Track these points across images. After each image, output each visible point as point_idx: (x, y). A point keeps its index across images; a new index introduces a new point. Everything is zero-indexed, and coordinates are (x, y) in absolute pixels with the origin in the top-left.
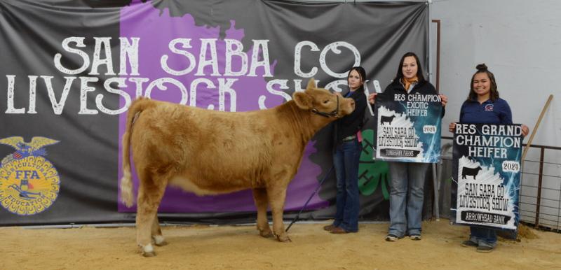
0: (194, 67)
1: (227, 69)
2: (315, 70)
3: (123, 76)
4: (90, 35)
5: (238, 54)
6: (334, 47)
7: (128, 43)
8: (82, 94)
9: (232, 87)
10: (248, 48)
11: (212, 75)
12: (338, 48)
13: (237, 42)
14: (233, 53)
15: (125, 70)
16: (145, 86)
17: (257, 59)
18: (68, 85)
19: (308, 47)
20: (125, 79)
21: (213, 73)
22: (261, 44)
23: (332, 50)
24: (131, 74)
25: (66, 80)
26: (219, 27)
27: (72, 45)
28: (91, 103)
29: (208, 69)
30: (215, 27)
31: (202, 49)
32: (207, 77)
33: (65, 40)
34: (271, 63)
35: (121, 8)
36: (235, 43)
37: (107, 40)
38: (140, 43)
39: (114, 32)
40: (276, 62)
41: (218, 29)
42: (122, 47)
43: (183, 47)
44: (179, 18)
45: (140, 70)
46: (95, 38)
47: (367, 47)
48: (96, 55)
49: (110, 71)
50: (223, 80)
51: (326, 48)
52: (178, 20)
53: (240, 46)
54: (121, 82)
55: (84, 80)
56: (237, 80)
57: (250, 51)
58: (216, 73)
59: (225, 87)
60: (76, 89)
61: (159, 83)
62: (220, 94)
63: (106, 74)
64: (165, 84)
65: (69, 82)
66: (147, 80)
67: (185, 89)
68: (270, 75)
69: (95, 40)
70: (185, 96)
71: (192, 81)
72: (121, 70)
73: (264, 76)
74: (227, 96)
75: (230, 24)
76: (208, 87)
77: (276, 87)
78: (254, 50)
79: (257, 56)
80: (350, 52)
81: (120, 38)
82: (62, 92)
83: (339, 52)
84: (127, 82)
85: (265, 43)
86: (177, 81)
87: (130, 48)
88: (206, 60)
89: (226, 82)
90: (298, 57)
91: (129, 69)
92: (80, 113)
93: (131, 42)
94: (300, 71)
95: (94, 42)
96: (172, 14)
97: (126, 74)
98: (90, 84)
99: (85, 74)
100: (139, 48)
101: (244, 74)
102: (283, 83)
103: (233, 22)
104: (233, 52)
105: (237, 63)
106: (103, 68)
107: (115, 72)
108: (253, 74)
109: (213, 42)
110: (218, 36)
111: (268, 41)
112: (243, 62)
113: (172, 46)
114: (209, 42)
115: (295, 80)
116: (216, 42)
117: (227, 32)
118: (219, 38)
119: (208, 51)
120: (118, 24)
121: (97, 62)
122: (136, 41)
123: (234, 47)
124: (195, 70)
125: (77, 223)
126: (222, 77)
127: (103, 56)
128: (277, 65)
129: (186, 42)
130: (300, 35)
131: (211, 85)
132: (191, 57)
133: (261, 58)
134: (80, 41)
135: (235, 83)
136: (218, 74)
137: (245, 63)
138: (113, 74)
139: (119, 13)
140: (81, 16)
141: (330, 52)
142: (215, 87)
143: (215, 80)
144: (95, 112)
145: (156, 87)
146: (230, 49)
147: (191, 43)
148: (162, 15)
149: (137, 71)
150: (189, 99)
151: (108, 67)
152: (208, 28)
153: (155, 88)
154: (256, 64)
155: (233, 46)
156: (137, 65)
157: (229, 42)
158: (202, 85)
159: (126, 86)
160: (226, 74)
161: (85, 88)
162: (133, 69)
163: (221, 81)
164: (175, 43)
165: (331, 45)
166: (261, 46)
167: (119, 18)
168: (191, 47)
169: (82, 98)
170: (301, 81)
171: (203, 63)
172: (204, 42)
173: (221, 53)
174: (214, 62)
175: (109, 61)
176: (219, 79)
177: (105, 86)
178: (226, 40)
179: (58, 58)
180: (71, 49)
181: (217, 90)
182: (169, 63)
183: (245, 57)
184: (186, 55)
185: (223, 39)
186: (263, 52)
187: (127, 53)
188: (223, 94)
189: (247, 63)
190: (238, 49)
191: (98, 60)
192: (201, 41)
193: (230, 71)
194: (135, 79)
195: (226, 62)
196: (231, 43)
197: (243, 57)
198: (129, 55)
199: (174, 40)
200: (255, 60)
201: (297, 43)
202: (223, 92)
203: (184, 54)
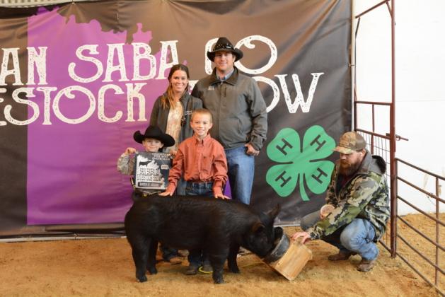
0: (101, 74)
1: (134, 74)
3: (31, 86)
5: (146, 57)
6: (247, 42)
7: (36, 53)
9: (139, 92)
10: (156, 50)
11: (120, 80)
12: (252, 42)
13: (145, 45)
14: (141, 56)
15: (33, 79)
16: (53, 95)
17: (165, 61)
20: (32, 89)
21: (120, 78)
22: (170, 46)
23: (246, 45)
24: (39, 84)
26: (126, 32)
29: (116, 75)
30: (121, 32)
31: (109, 55)
32: (115, 82)
35: (28, 18)
36: (142, 46)
37: (15, 51)
38: (48, 52)
40: (185, 62)
41: (125, 34)
42: (30, 57)
43: (90, 53)
44: (85, 24)
45: (48, 79)
46: (3, 49)
48: (4, 66)
49: (18, 82)
50: (131, 85)
51: (238, 43)
52: (85, 26)
53: (148, 49)
54: (29, 92)
56: (146, 84)
57: (158, 54)
58: (124, 78)
59: (133, 92)
61: (67, 92)
62: (128, 99)
63: (14, 84)
64: (72, 92)
66: (55, 89)
67: (93, 97)
69: (3, 51)
70: (93, 103)
71: (100, 88)
72: (29, 79)
74: (136, 100)
75: (137, 27)
76: (116, 93)
78: (162, 52)
79: (165, 58)
81: (28, 48)
83: (252, 46)
84: (35, 92)
85: (173, 44)
86: (86, 89)
87: (38, 58)
88: (114, 65)
89: (134, 86)
91: (37, 79)
93: (38, 52)
95: (2, 54)
96: (78, 21)
97: (34, 84)
100: (47, 56)
101: (152, 77)
103: (140, 25)
104: (140, 55)
105: (145, 66)
107: (23, 82)
108: (162, 76)
109: (120, 47)
110: (125, 40)
111: (177, 41)
112: (151, 65)
113: (79, 53)
114: (116, 47)
116: (123, 46)
117: (134, 36)
118: (126, 43)
119: (116, 56)
120: (25, 34)
121: (5, 73)
122: (43, 50)
123: (142, 51)
124: (103, 77)
126: (130, 82)
127: (10, 67)
129: (93, 49)
131: (119, 91)
132: (99, 64)
133: (170, 60)
135: (143, 87)
136: (126, 80)
137: (153, 66)
138: (21, 84)
139: (27, 23)
141: (243, 47)
142: (123, 93)
143: (123, 86)
144: (4, 123)
145: (64, 95)
146: (138, 53)
147: (98, 49)
148: (69, 22)
149: (45, 79)
150: (97, 106)
151: (16, 77)
152: (115, 33)
153: (64, 97)
154: (164, 66)
155: (141, 49)
156: (45, 75)
157: (136, 46)
158: (110, 93)
159: (34, 96)
160: (134, 79)
162: (40, 78)
163: (129, 86)
164: (82, 50)
165: (243, 40)
166: (169, 48)
167: (27, 28)
168: (98, 53)
171: (111, 68)
173: (129, 57)
174: (122, 68)
175: (17, 72)
176: (127, 85)
177: (13, 96)
178: (133, 44)
181: (125, 95)
182: (77, 71)
183: (153, 60)
184: (93, 62)
185: (130, 44)
186: (171, 53)
187: (35, 62)
188: (132, 99)
189: (155, 66)
190: (146, 52)
191: (6, 70)
192: (108, 47)
193: (138, 75)
194: (43, 88)
195: (133, 66)
196: (138, 47)
197: (151, 60)
198: (37, 66)
199: (81, 47)
200: (163, 62)
201: (207, 42)
202: (132, 97)
203: (91, 61)
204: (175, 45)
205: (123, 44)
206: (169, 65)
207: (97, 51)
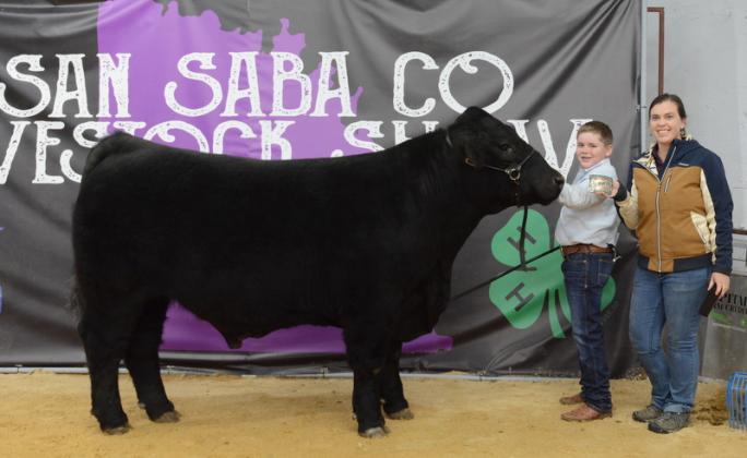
0: (219, 102)
1: (275, 104)
2: (430, 104)
3: (104, 119)
4: (50, 50)
5: (294, 77)
6: (464, 62)
7: (112, 64)
8: (39, 150)
9: (283, 136)
10: (312, 67)
12: (473, 63)
13: (292, 57)
14: (286, 76)
15: (108, 107)
17: (327, 86)
18: (17, 136)
19: (419, 63)
20: (107, 124)
21: (250, 111)
22: (335, 60)
23: (462, 66)
24: (117, 116)
25: (13, 127)
26: (260, 31)
27: (23, 68)
28: (53, 166)
29: (243, 105)
30: (254, 32)
31: (232, 70)
32: (242, 118)
33: (11, 61)
34: (352, 93)
35: (99, 4)
36: (288, 58)
37: (77, 59)
38: (131, 62)
39: (87, 45)
40: (360, 90)
41: (258, 36)
42: (102, 70)
43: (202, 67)
44: (194, 17)
45: (131, 109)
46: (58, 56)
47: (526, 60)
48: (61, 84)
49: (84, 112)
50: (269, 123)
51: (450, 63)
52: (193, 20)
53: (299, 64)
54: (100, 129)
55: (43, 127)
56: (293, 122)
57: (314, 73)
58: (256, 110)
59: (272, 135)
60: (29, 141)
61: (163, 131)
62: (263, 148)
63: (77, 116)
64: (171, 132)
65: (19, 128)
66: (142, 125)
67: (205, 140)
68: (351, 114)
69: (58, 59)
71: (215, 127)
72: (101, 109)
73: (340, 115)
74: (276, 150)
75: (281, 26)
76: (243, 136)
77: (361, 134)
78: (322, 70)
79: (327, 80)
80: (495, 70)
81: (99, 55)
82: (7, 146)
83: (474, 70)
84: (110, 129)
85: (341, 57)
86: (192, 127)
87: (115, 72)
88: (240, 89)
89: (274, 126)
90: (399, 81)
91: (113, 107)
92: (34, 182)
93: (116, 61)
94: (403, 106)
95: (56, 63)
96: (182, 12)
97: (109, 116)
98: (52, 133)
99: (44, 116)
100: (129, 70)
101: (304, 112)
102: (374, 128)
103: (285, 23)
104: (285, 73)
105: (292, 94)
106: (71, 106)
107: (91, 112)
108: (320, 112)
109: (250, 57)
110: (259, 47)
111: (347, 53)
112: (303, 92)
113: (182, 66)
114: (244, 58)
115: (394, 122)
116: (257, 57)
117: (275, 39)
118: (260, 51)
119: (243, 74)
120: (93, 32)
121: (63, 95)
122: (124, 58)
123: (288, 66)
124: (222, 107)
125: (26, 365)
126: (267, 118)
127: (71, 86)
128: (362, 95)
129: (206, 59)
130: (405, 43)
131: (247, 132)
132: (215, 86)
133: (334, 84)
134: (34, 61)
135: (289, 128)
136: (261, 114)
137: (306, 93)
138: (88, 115)
139: (96, 13)
140: (34, 20)
141: (458, 70)
142: (254, 136)
143: (254, 123)
144: (59, 180)
145: (157, 136)
146: (282, 69)
147: (214, 61)
148: (167, 13)
149: (126, 109)
151: (80, 104)
152: (242, 33)
153: (156, 139)
154: (325, 94)
155: (286, 64)
156: (127, 100)
157: (279, 58)
158: (234, 133)
160: (273, 114)
161: (44, 140)
162: (119, 106)
163: (265, 125)
164: (188, 62)
165: (458, 58)
166: (334, 63)
167: (96, 20)
168: (214, 67)
169: (38, 156)
170: (405, 123)
171: (235, 94)
172: (237, 58)
173: (265, 76)
174: (254, 92)
175: (81, 95)
176: (261, 122)
177: (75, 135)
178: (274, 54)
179: (1, 89)
180: (20, 75)
181: (258, 140)
182: (178, 95)
183: (306, 83)
184: (207, 82)
185: (268, 53)
186: (337, 72)
187: (110, 80)
188: (269, 148)
189: (310, 93)
190: (295, 69)
191: (65, 92)
192: (231, 57)
193: (280, 107)
194: (123, 123)
195: (273, 92)
196: (282, 60)
197: (303, 83)
198: (114, 84)
199: (187, 56)
200: (323, 87)
201: (397, 57)
202: (269, 144)
203: (203, 80)
204: (344, 59)
205: (257, 53)
206: (334, 94)
207: (213, 63)
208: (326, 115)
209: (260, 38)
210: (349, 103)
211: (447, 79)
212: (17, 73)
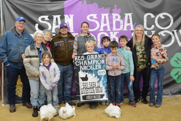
0: (99, 27)
1: (113, 27)
2: (153, 26)
4: (51, 14)
5: (118, 20)
6: (161, 15)
7: (68, 18)
9: (116, 36)
10: (123, 17)
12: (163, 16)
13: (118, 15)
14: (116, 20)
17: (127, 22)
19: (150, 16)
21: (107, 29)
26: (109, 8)
27: (43, 19)
29: (105, 28)
30: (108, 8)
31: (102, 19)
32: (105, 31)
33: (40, 17)
34: (133, 24)
35: (64, 1)
36: (116, 15)
37: (59, 17)
38: (74, 17)
39: (62, 13)
40: (135, 23)
41: (109, 9)
42: (66, 19)
43: (94, 18)
45: (74, 30)
47: (176, 15)
48: (54, 23)
51: (158, 16)
52: (90, 5)
53: (119, 17)
56: (118, 32)
57: (123, 19)
58: (109, 29)
66: (77, 34)
69: (53, 17)
71: (98, 34)
73: (130, 30)
75: (114, 6)
78: (125, 18)
80: (169, 18)
81: (65, 15)
83: (163, 18)
85: (130, 15)
87: (69, 20)
88: (104, 23)
89: (113, 33)
90: (145, 21)
93: (69, 17)
94: (147, 27)
96: (88, 3)
100: (73, 19)
101: (121, 29)
103: (116, 6)
105: (118, 24)
108: (125, 29)
109: (107, 15)
110: (109, 12)
111: (132, 14)
112: (121, 24)
113: (88, 18)
114: (105, 15)
116: (108, 15)
117: (113, 10)
119: (105, 20)
120: (63, 9)
121: (55, 27)
122: (72, 16)
123: (117, 17)
124: (99, 29)
127: (57, 24)
129: (95, 16)
130: (147, 11)
131: (106, 35)
132: (97, 23)
133: (129, 22)
134: (46, 17)
137: (122, 24)
139: (63, 4)
140: (46, 6)
141: (160, 18)
143: (108, 33)
146: (115, 18)
147: (97, 16)
148: (84, 3)
152: (104, 9)
154: (126, 25)
155: (116, 17)
156: (73, 27)
157: (114, 15)
158: (103, 35)
160: (113, 30)
162: (71, 29)
163: (111, 33)
164: (90, 16)
165: (160, 14)
166: (128, 16)
167: (64, 6)
168: (97, 18)
170: (147, 31)
171: (103, 25)
172: (103, 15)
173: (111, 20)
174: (108, 24)
176: (110, 32)
178: (113, 14)
179: (37, 25)
183: (121, 22)
185: (111, 14)
186: (129, 19)
187: (68, 22)
189: (123, 24)
190: (118, 18)
191: (55, 25)
192: (101, 15)
193: (115, 28)
195: (113, 24)
197: (120, 21)
199: (89, 15)
200: (126, 23)
201: (145, 14)
202: (113, 38)
203: (94, 21)
204: (131, 15)
205: (108, 14)
206: (129, 24)
207: (97, 17)
208: (127, 30)
209: (109, 10)
210: (133, 27)
211: (157, 20)
212: (42, 21)
